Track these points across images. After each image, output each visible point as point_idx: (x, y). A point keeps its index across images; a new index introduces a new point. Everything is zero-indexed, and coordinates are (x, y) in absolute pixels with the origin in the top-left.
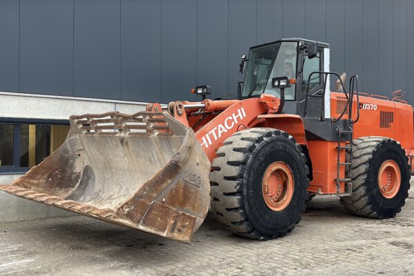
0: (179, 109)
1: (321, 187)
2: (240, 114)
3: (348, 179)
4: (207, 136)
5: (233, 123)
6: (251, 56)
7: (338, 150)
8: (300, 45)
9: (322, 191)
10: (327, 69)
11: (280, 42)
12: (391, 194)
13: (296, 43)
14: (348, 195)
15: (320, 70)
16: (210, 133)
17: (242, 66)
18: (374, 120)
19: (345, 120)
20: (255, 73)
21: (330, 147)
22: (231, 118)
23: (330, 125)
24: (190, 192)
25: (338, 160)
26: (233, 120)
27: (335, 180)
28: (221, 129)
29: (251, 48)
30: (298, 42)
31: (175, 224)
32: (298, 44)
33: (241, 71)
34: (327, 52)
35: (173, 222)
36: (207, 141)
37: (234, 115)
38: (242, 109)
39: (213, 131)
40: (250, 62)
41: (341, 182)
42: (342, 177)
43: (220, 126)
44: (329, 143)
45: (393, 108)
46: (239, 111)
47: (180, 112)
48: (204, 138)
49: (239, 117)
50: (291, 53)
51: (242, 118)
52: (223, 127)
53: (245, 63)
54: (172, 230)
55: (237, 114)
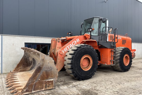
0: (58, 40)
1: (106, 62)
2: (77, 41)
3: (114, 60)
4: (66, 48)
5: (75, 44)
6: (84, 23)
7: (111, 51)
8: (100, 18)
9: (106, 64)
10: (107, 26)
11: (94, 18)
12: (127, 64)
13: (98, 18)
14: (114, 65)
15: (106, 26)
16: (67, 47)
17: (82, 26)
18: (121, 42)
19: (113, 42)
20: (86, 28)
21: (109, 50)
22: (74, 42)
23: (109, 43)
24: (49, 73)
25: (112, 54)
26: (75, 43)
27: (111, 61)
28: (71, 46)
29: (84, 20)
30: (99, 18)
31: (46, 85)
32: (99, 19)
33: (81, 27)
34: (107, 21)
35: (45, 85)
36: (66, 50)
37: (75, 41)
38: (78, 39)
39: (68, 47)
40: (84, 25)
41: (112, 61)
42: (112, 60)
43: (70, 45)
44: (109, 49)
45: (126, 39)
46: (77, 40)
47: (59, 41)
48: (65, 49)
49: (77, 42)
50: (97, 21)
51: (78, 42)
52: (71, 45)
53: (83, 25)
54: (46, 87)
55: (76, 41)
